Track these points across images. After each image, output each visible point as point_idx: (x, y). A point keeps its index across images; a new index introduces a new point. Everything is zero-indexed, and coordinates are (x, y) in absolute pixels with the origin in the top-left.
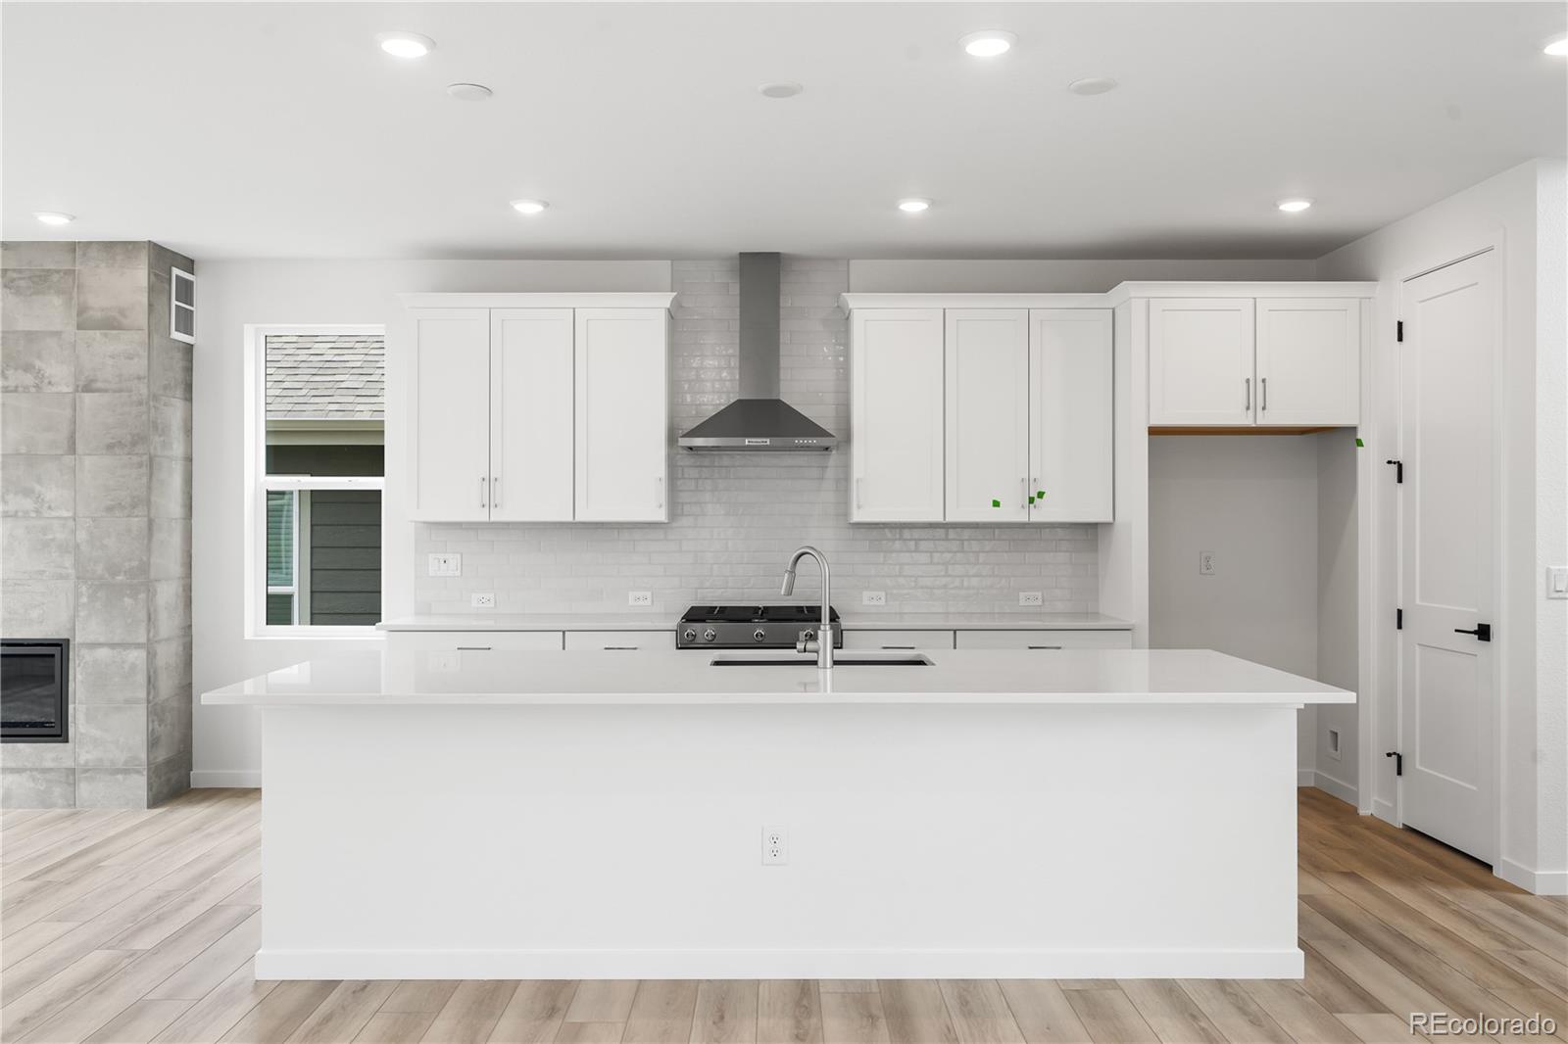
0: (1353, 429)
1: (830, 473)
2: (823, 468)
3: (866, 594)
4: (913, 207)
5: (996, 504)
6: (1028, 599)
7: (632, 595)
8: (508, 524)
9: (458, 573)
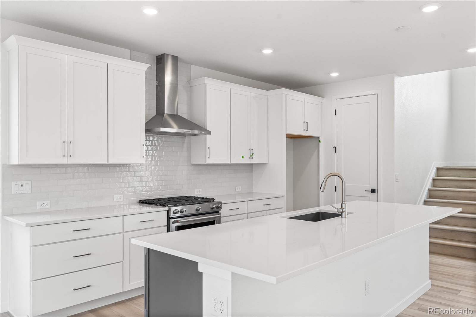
0: (318, 138)
1: (185, 145)
2: (183, 143)
3: (196, 190)
4: (267, 51)
5: (243, 157)
6: (238, 189)
7: (115, 196)
8: (57, 165)
9: (30, 191)
